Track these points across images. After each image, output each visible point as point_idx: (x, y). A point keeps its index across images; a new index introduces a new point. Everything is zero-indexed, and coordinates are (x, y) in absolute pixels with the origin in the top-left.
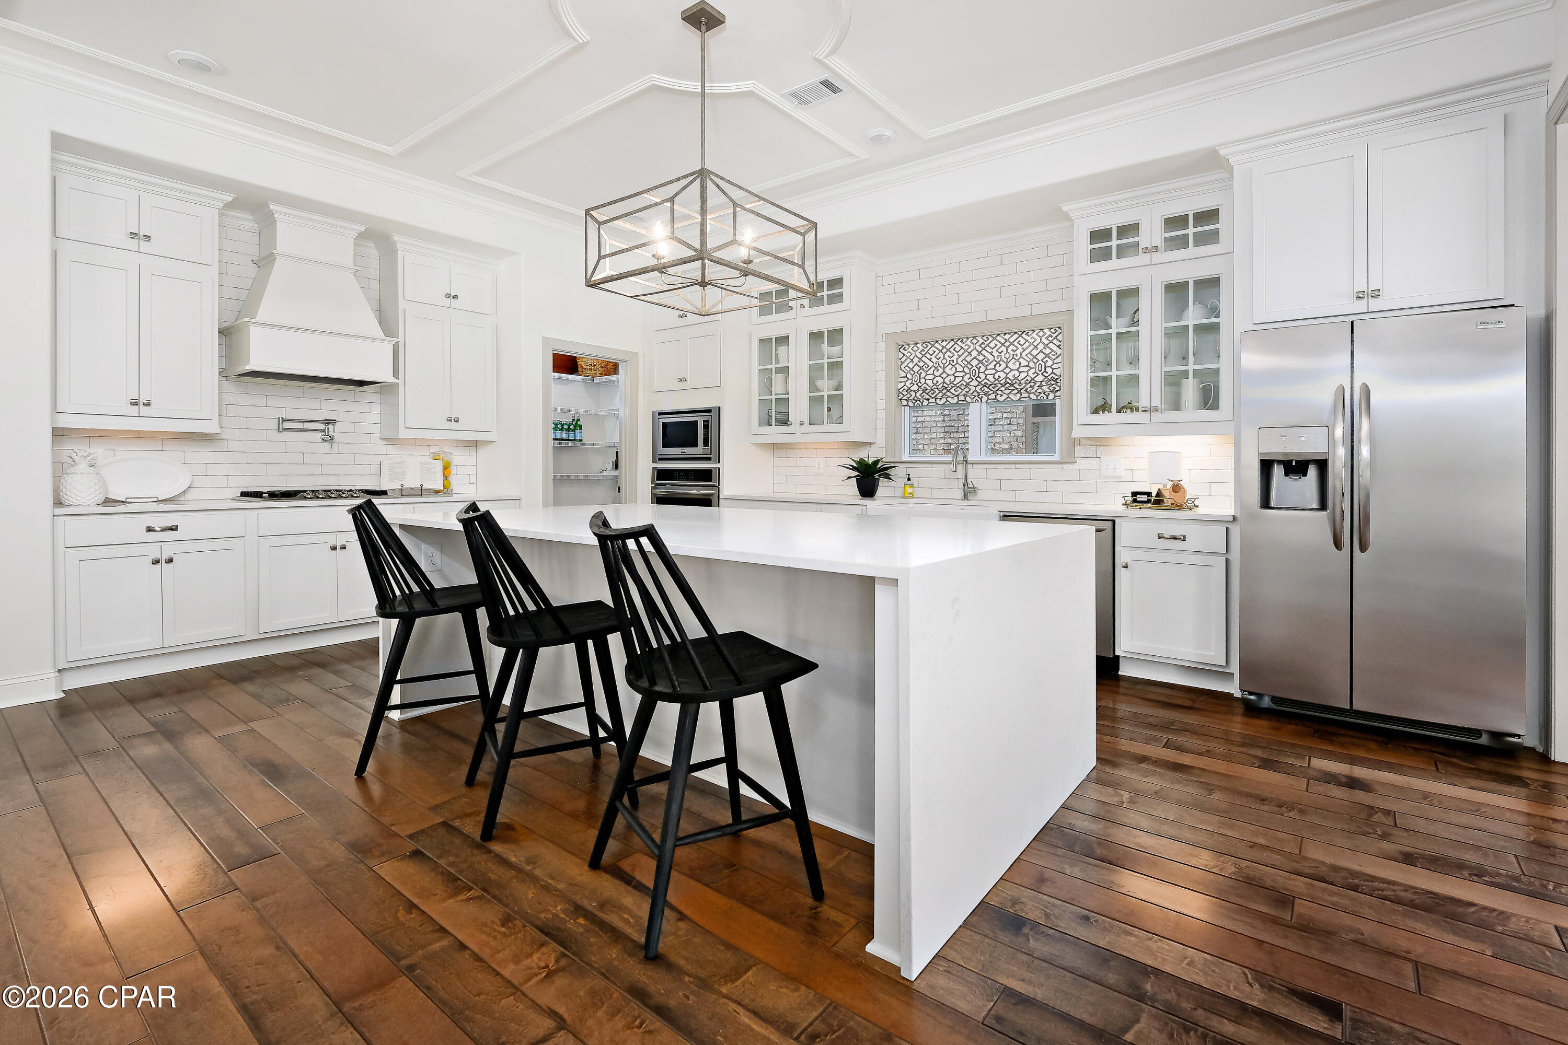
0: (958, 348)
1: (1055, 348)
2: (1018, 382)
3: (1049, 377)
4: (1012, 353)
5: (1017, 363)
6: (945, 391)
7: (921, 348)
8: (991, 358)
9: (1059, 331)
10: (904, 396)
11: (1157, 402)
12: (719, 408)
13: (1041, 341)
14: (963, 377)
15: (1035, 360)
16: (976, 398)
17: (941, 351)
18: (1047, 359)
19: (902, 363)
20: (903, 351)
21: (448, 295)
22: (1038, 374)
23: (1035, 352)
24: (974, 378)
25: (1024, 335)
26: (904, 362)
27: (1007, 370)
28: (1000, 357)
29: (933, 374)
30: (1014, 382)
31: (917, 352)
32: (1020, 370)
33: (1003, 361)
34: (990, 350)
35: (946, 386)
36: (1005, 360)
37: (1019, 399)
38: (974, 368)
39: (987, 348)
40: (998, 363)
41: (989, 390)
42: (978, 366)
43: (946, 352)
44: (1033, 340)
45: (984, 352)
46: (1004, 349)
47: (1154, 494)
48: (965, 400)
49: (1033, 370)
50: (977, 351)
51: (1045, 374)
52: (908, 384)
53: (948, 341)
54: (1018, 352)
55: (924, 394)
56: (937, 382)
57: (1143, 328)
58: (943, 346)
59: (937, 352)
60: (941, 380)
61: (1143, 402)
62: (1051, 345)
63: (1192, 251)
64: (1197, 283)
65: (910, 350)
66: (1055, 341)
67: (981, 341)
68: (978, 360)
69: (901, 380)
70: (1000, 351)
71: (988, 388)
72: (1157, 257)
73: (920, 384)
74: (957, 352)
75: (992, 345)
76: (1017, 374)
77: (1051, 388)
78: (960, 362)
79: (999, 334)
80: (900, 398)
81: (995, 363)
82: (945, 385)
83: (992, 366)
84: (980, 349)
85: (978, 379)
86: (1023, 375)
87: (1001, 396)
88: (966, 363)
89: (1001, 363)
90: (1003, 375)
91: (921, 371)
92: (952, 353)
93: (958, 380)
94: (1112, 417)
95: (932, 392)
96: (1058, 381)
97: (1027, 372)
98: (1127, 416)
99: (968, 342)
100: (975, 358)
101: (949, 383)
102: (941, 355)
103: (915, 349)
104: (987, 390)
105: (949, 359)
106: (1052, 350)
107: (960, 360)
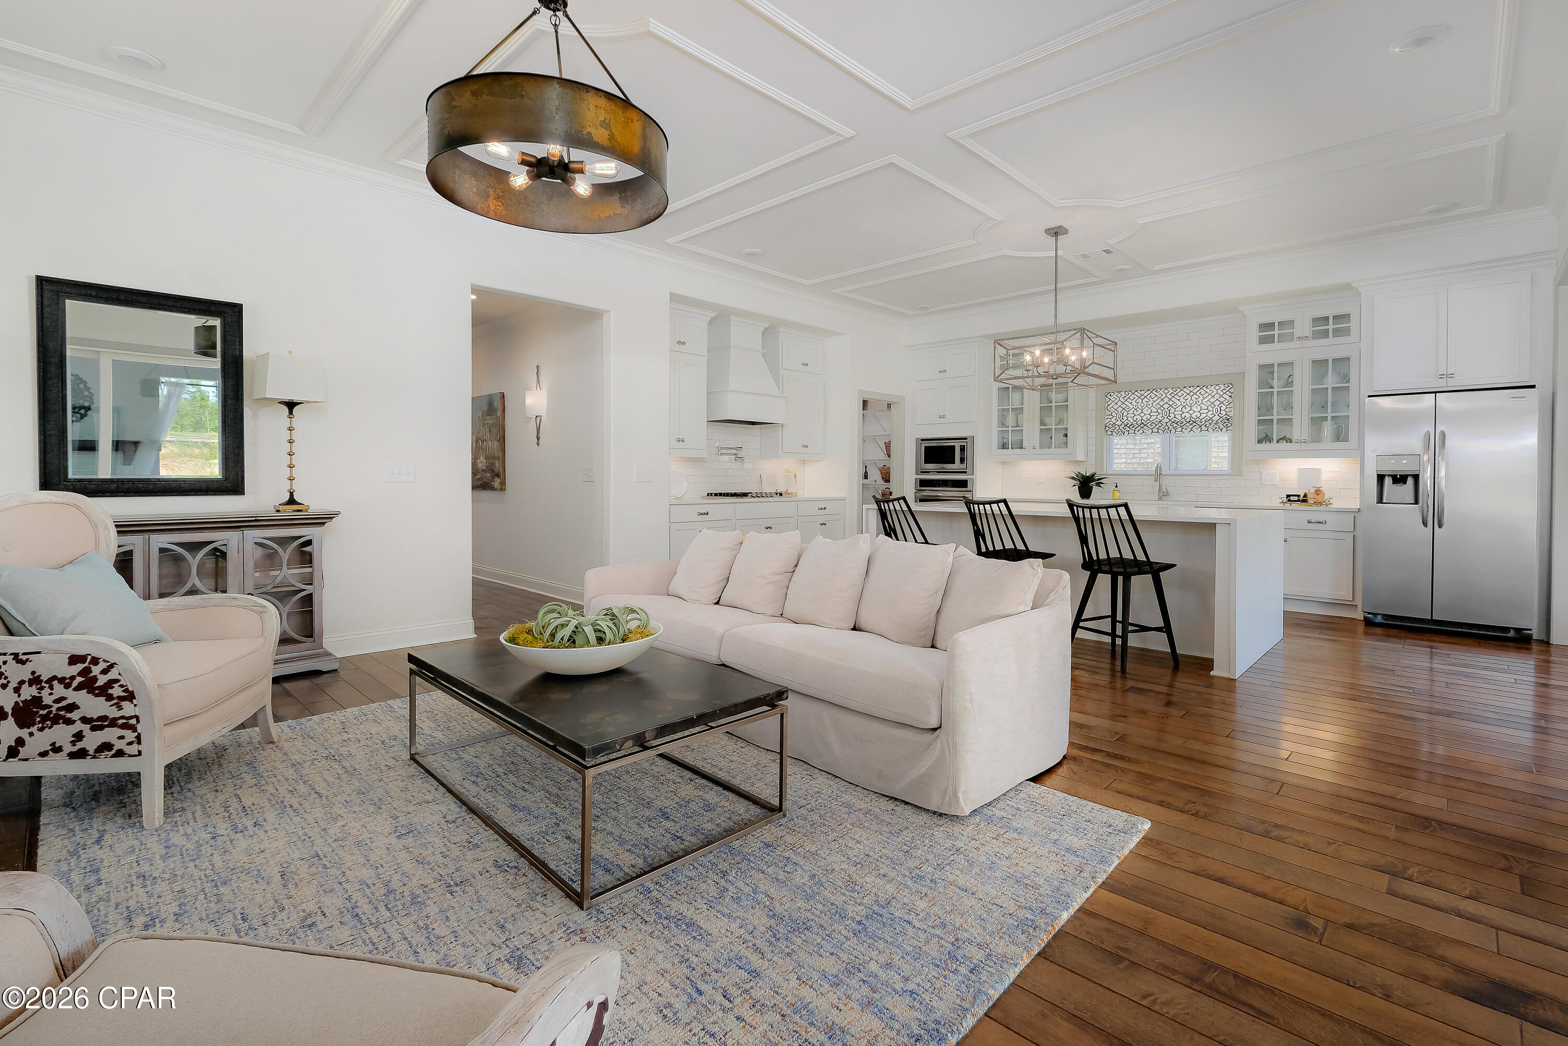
0: (1154, 395)
1: (1227, 397)
2: (1199, 420)
3: (1224, 418)
4: (1195, 400)
5: (1199, 407)
6: (1142, 425)
7: (1124, 395)
8: (1179, 403)
9: (1232, 386)
10: (1110, 427)
11: (1305, 436)
12: (974, 437)
13: (1217, 393)
14: (1157, 416)
15: (1212, 406)
16: (1166, 430)
18: (1222, 405)
19: (1109, 405)
20: (1110, 397)
21: (803, 364)
22: (1215, 415)
23: (1212, 400)
24: (1165, 417)
25: (1204, 388)
26: (1111, 404)
27: (1191, 412)
28: (1184, 403)
29: (1134, 413)
30: (1196, 420)
31: (1122, 398)
32: (1201, 412)
34: (1178, 398)
35: (1144, 422)
36: (1190, 405)
37: (1200, 432)
38: (1165, 409)
39: (1176, 397)
40: (1184, 406)
42: (1168, 409)
43: (1144, 398)
44: (1211, 392)
45: (1174, 399)
46: (1186, 397)
47: (1301, 496)
48: (1157, 432)
49: (1211, 413)
50: (1168, 398)
51: (1219, 415)
52: (1112, 420)
53: (1145, 391)
54: (1200, 400)
55: (1126, 426)
56: (1137, 418)
57: (1296, 388)
58: (1143, 394)
59: (1139, 398)
60: (1139, 418)
61: (1296, 436)
62: (1224, 396)
63: (1331, 340)
64: (1334, 360)
65: (1116, 396)
66: (1228, 393)
67: (1173, 391)
68: (1169, 404)
69: (1108, 417)
72: (1307, 343)
73: (1123, 420)
74: (1154, 398)
75: (1180, 394)
76: (1198, 414)
77: (1224, 425)
79: (1187, 388)
80: (1107, 429)
81: (1182, 406)
82: (1142, 421)
83: (1180, 408)
84: (1170, 397)
85: (1169, 417)
86: (1203, 416)
87: (1184, 429)
88: (1159, 406)
89: (1187, 406)
90: (1188, 415)
91: (1123, 411)
92: (1149, 399)
93: (1153, 417)
94: (1274, 446)
95: (1131, 425)
96: (1230, 420)
97: (1207, 413)
98: (1284, 445)
99: (1161, 392)
100: (1166, 403)
101: (1146, 419)
103: (1119, 395)
104: (1175, 425)
105: (1146, 403)
106: (1226, 399)
107: (1154, 404)
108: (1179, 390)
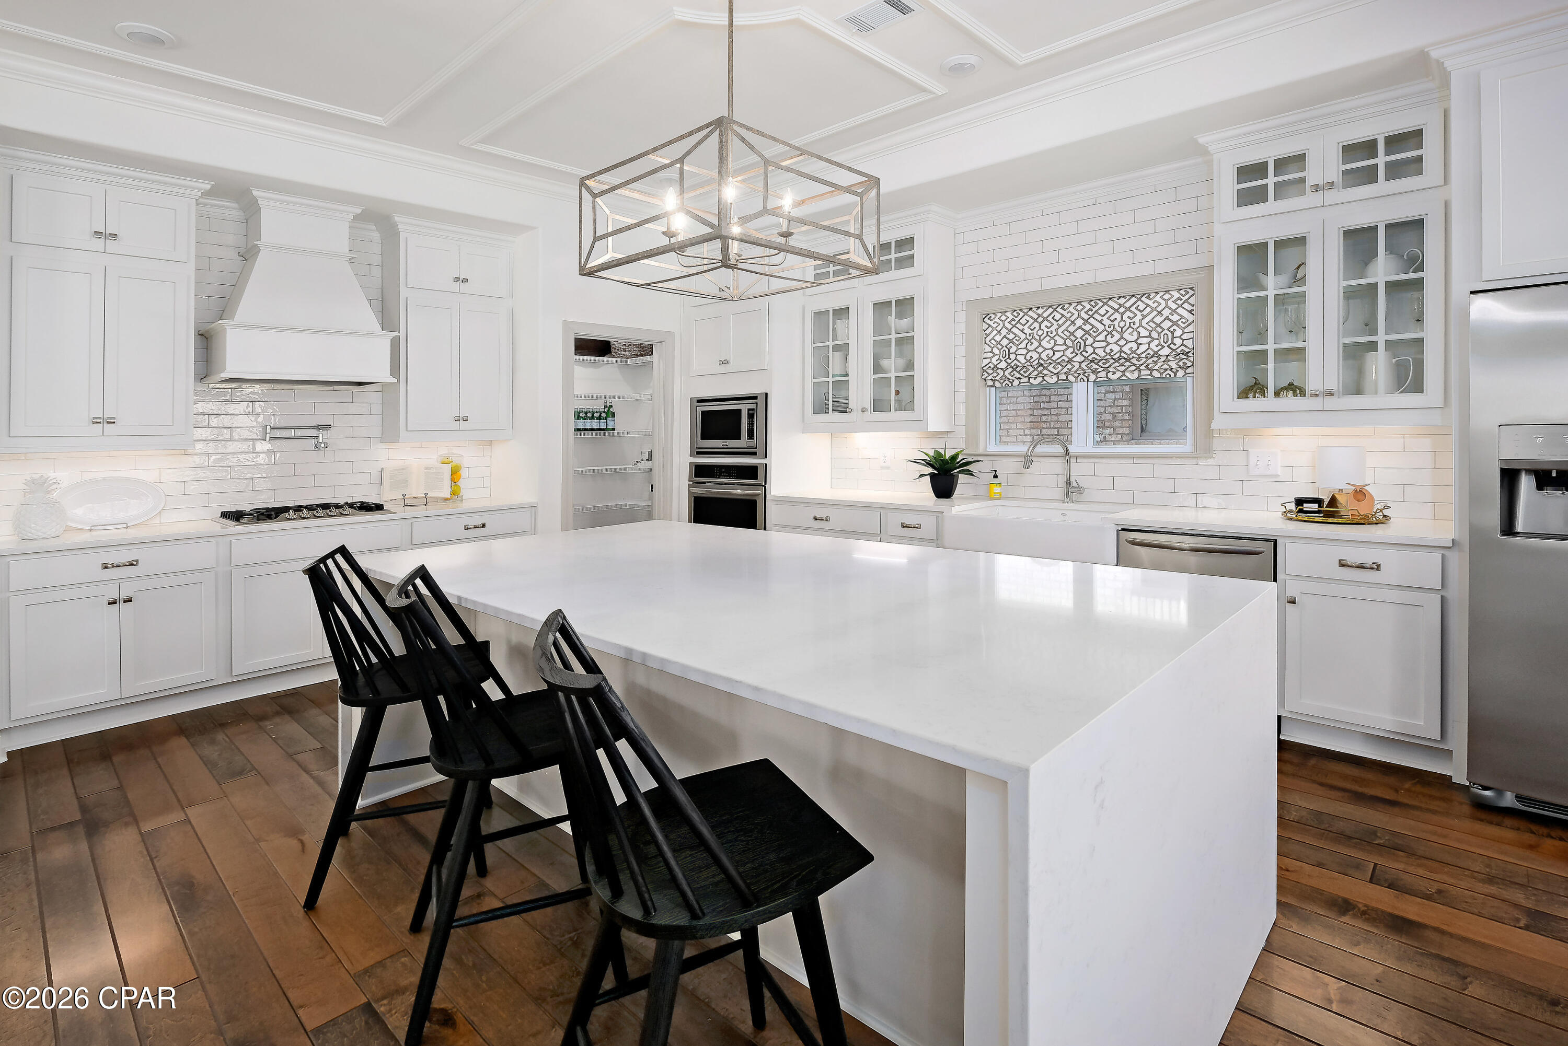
0: (1058, 316)
1: (1185, 313)
2: (1136, 356)
3: (1178, 350)
4: (1128, 321)
5: (1135, 334)
6: (1041, 368)
7: (1011, 317)
8: (1101, 327)
9: (1191, 292)
10: (989, 374)
11: (1332, 382)
12: (767, 394)
13: (1167, 306)
14: (1064, 351)
15: (1159, 330)
16: (1082, 376)
17: (1036, 320)
18: (1175, 327)
19: (987, 335)
20: (988, 321)
21: (457, 279)
22: (1163, 347)
23: (1158, 320)
24: (1078, 352)
25: (1143, 299)
26: (989, 334)
27: (1122, 342)
28: (1112, 327)
29: (1026, 348)
30: (1131, 356)
31: (1006, 323)
32: (1139, 341)
33: (1117, 331)
34: (1099, 318)
35: (1043, 362)
36: (1119, 330)
37: (1138, 377)
38: (1079, 340)
39: (1096, 316)
40: (1110, 333)
41: (1098, 367)
42: (1084, 338)
43: (1042, 322)
44: (1156, 304)
45: (1091, 320)
46: (1117, 316)
47: (1326, 501)
48: (1067, 379)
49: (1156, 342)
50: (1083, 319)
51: (1172, 346)
52: (994, 360)
53: (1045, 308)
54: (1136, 320)
55: (1015, 372)
56: (1031, 357)
57: (1312, 288)
58: (1038, 314)
59: (1031, 321)
60: (1035, 356)
61: (1313, 383)
62: (1180, 311)
63: (1383, 186)
64: (1388, 226)
65: (997, 319)
66: (1186, 305)
67: (1088, 307)
68: (1083, 330)
69: (986, 355)
70: (1112, 318)
71: (1097, 364)
72: (1331, 196)
73: (1009, 361)
74: (1057, 321)
75: (1102, 311)
76: (1135, 346)
77: (1181, 363)
78: (1060, 333)
79: (1111, 298)
80: (984, 377)
81: (1105, 333)
82: (1041, 361)
83: (1102, 337)
84: (1086, 317)
85: (1084, 353)
86: (1143, 348)
87: (1114, 373)
88: (1068, 334)
89: (1114, 333)
90: (1116, 348)
91: (1011, 344)
92: (1051, 322)
93: (1058, 355)
94: (1269, 402)
95: (1025, 370)
96: (1190, 354)
97: (1149, 343)
98: (1289, 401)
99: (1071, 309)
100: (1080, 327)
101: (1046, 359)
102: (1036, 325)
103: (1003, 318)
104: (1095, 366)
105: (1046, 330)
106: (1182, 317)
107: (1060, 331)
108: (1100, 304)
